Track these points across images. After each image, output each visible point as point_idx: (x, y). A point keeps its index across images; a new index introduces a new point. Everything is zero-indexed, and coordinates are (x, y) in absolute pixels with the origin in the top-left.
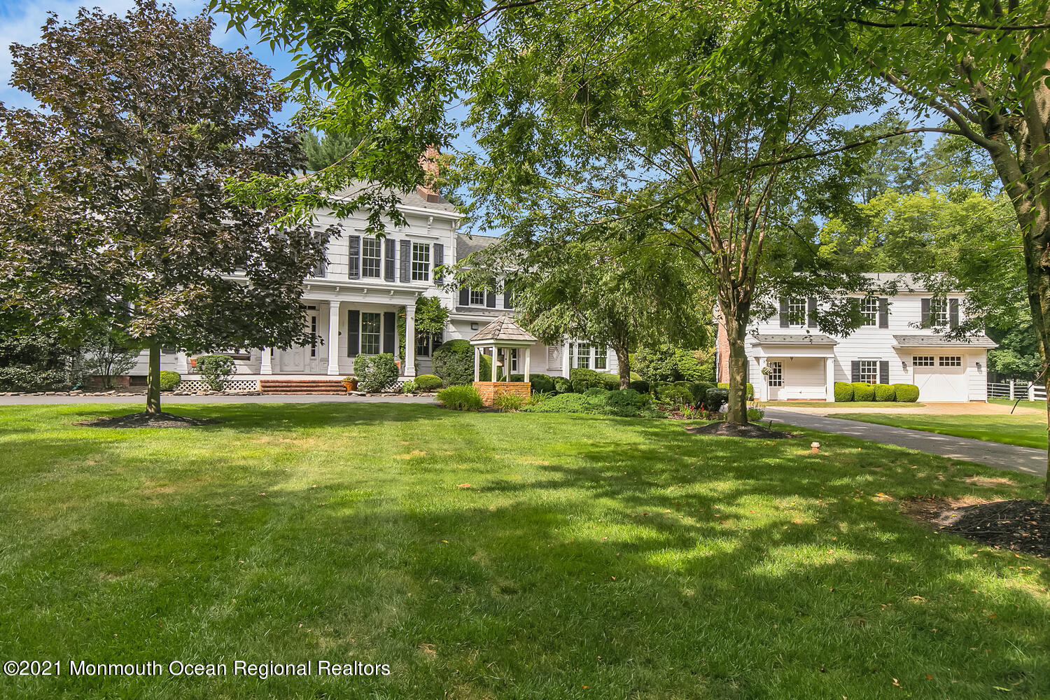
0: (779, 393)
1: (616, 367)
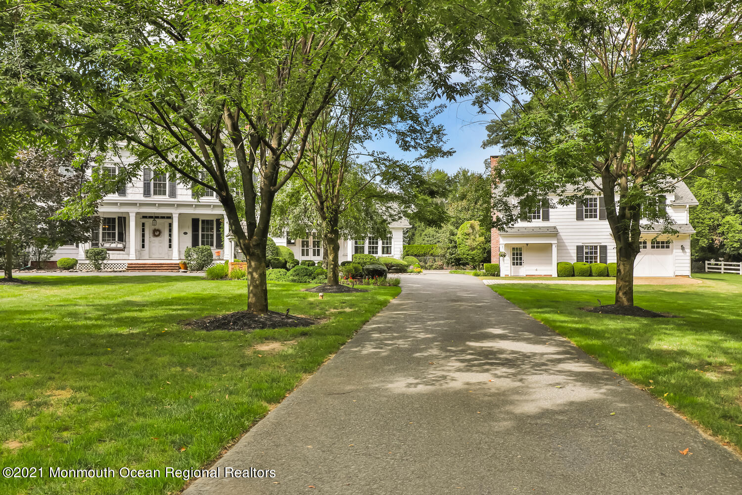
0: (520, 270)
1: (399, 253)
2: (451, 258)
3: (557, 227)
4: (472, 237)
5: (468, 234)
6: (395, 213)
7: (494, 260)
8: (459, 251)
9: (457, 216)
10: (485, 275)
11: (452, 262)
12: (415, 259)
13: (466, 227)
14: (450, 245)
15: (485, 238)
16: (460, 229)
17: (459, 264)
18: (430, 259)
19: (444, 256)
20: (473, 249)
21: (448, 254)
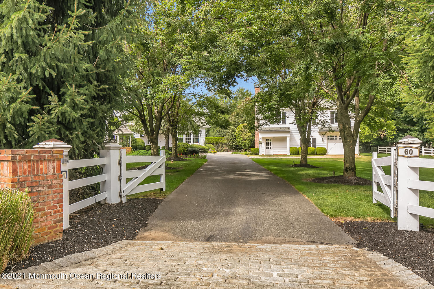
0: (270, 151)
1: (203, 142)
2: (233, 145)
3: (290, 128)
4: (244, 133)
5: (242, 132)
6: (204, 122)
7: (256, 146)
8: (237, 141)
9: (236, 121)
10: (251, 154)
11: (233, 148)
12: (212, 146)
13: (241, 127)
14: (232, 137)
15: (252, 133)
16: (237, 128)
17: (238, 149)
18: (220, 146)
19: (228, 144)
20: (245, 140)
21: (231, 143)
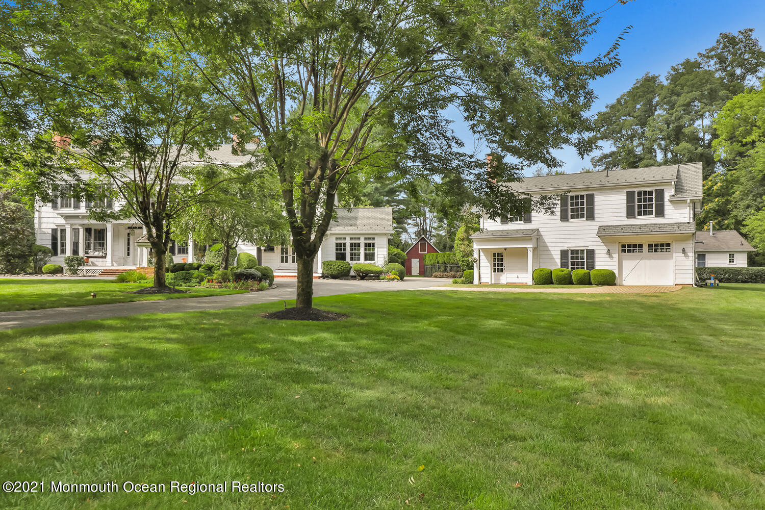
0: (501, 278)
1: (382, 259)
3: (541, 230)
4: (466, 242)
5: (463, 239)
10: (463, 283)
20: (467, 255)
